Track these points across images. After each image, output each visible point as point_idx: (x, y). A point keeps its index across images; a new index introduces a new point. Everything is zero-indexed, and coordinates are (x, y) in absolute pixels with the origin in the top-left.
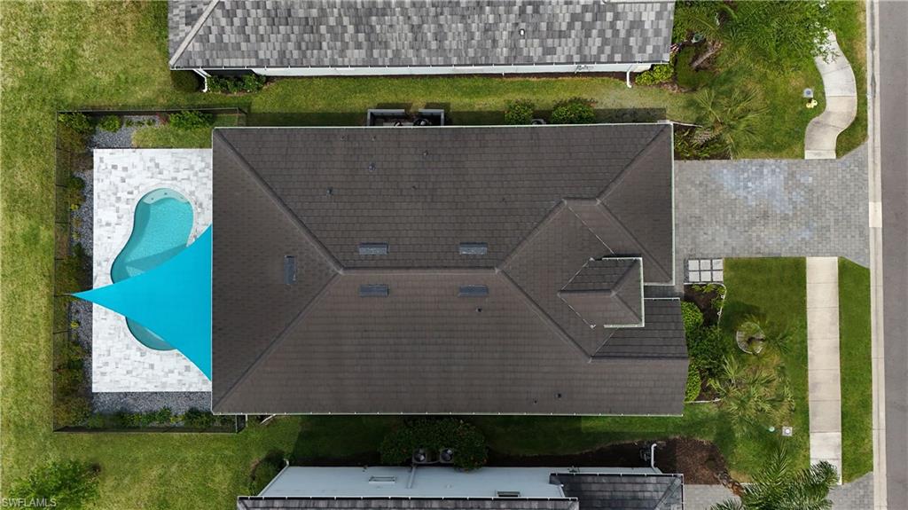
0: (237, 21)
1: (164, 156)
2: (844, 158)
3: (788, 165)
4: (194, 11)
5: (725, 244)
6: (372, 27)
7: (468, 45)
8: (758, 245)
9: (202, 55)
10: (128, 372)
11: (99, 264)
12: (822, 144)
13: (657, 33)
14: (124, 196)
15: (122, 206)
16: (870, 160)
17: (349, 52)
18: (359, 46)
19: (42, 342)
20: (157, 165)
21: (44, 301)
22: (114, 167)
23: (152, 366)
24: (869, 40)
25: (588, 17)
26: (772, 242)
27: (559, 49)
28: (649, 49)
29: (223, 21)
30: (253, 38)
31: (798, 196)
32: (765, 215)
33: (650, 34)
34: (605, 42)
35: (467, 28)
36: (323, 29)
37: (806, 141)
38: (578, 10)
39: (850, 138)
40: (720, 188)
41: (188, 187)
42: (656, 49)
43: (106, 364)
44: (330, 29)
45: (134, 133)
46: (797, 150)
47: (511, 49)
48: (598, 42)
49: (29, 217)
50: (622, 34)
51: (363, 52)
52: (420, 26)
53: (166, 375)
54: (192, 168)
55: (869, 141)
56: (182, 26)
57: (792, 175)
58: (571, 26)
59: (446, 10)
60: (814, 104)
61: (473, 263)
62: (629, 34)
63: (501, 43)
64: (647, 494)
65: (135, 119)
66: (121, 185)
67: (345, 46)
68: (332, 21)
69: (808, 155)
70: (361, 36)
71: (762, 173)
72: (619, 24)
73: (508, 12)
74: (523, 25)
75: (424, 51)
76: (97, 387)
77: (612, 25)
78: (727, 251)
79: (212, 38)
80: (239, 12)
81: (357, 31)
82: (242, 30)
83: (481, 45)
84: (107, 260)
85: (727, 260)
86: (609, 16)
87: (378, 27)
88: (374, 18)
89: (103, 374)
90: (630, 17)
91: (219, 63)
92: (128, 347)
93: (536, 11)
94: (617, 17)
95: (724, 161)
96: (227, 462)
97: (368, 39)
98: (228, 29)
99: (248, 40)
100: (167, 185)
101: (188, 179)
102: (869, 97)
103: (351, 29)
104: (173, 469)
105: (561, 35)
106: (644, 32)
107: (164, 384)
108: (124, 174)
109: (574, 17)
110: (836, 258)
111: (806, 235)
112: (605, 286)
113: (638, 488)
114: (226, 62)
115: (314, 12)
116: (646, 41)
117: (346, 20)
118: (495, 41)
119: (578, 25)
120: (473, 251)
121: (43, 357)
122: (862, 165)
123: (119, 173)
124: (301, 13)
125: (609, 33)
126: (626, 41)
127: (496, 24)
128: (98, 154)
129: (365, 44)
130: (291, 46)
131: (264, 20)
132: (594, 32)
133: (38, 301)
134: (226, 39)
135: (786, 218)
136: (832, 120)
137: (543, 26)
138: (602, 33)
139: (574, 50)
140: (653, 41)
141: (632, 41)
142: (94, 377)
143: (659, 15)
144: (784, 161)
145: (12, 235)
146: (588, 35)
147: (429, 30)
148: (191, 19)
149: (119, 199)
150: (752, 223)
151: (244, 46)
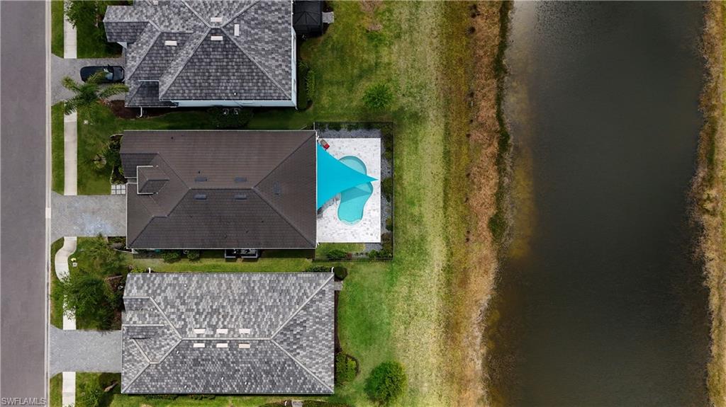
0: (303, 291)
1: (351, 240)
2: (61, 237)
3: (83, 234)
4: (321, 296)
5: (110, 201)
6: (247, 288)
7: (209, 282)
8: (96, 200)
9: (319, 279)
10: (365, 147)
11: (378, 193)
12: (70, 244)
13: (132, 285)
14: (367, 222)
15: (368, 218)
16: (50, 236)
17: (259, 279)
18: (254, 281)
19: (405, 159)
20: (353, 235)
21: (405, 177)
22: (372, 235)
23: (355, 149)
24: (49, 287)
25: (158, 291)
26: (91, 202)
27: (172, 279)
28: (135, 279)
29: (308, 291)
30: (297, 285)
31: (80, 221)
32: (93, 213)
33: (134, 284)
34: (153, 282)
35: (208, 288)
36: (268, 288)
37: (76, 245)
38: (162, 294)
39: (58, 245)
40: (112, 225)
41: (340, 226)
42: (133, 279)
43: (375, 150)
44: (264, 288)
45: (364, 250)
46: (80, 241)
47: (191, 279)
48: (155, 282)
49: (412, 214)
50: (145, 285)
51: (253, 279)
52: (228, 289)
53: (349, 145)
54: (338, 234)
55: (50, 244)
56: (327, 290)
57: (82, 230)
58: (166, 288)
59: (216, 295)
60: (72, 260)
61: (200, 190)
62: (143, 285)
63: (195, 282)
64: (139, 99)
65: (364, 256)
66: (369, 227)
67: (259, 281)
68: (263, 291)
69: (75, 238)
70: (252, 285)
71: (95, 231)
72: (146, 288)
73: (191, 294)
74: (185, 289)
75: (227, 279)
76: (379, 140)
77: (149, 288)
78: (109, 197)
79: (314, 285)
80: (301, 294)
81: (253, 287)
82: (301, 288)
83: (203, 281)
84: (375, 195)
85: (109, 194)
86: (150, 291)
87: (245, 288)
88: (246, 292)
89: (376, 146)
90: (142, 291)
91: (313, 275)
92: (365, 157)
93: (179, 294)
94: (147, 291)
95: (110, 236)
96: (323, 108)
97: (250, 284)
98: (307, 288)
99: (299, 284)
100: (349, 227)
101: (340, 229)
102: (50, 262)
103: (256, 288)
104: (346, 105)
105: (170, 285)
106: (137, 285)
107: (350, 141)
108: (368, 232)
109: (164, 291)
110: (65, 194)
111: (76, 205)
112: (151, 182)
113: (143, 101)
114: (310, 275)
115: (270, 294)
116: (136, 282)
117: (258, 291)
118: (198, 282)
119: (163, 289)
120: (200, 196)
121: (405, 153)
122: (53, 234)
123: (369, 232)
124: (275, 294)
125: (151, 285)
126: (144, 282)
127: (196, 289)
128: (379, 240)
129: (251, 282)
130: (282, 282)
131: (291, 291)
132: (157, 285)
133: (408, 177)
134: (309, 285)
135: (85, 212)
136: (66, 253)
137: (177, 288)
138: (154, 285)
139: (166, 279)
140: (133, 282)
141: (142, 282)
142: (380, 144)
143: (130, 291)
144: (85, 236)
145: (420, 206)
146: (159, 284)
147: (224, 287)
148: (323, 292)
149: (370, 221)
150: (99, 210)
151: (302, 281)
